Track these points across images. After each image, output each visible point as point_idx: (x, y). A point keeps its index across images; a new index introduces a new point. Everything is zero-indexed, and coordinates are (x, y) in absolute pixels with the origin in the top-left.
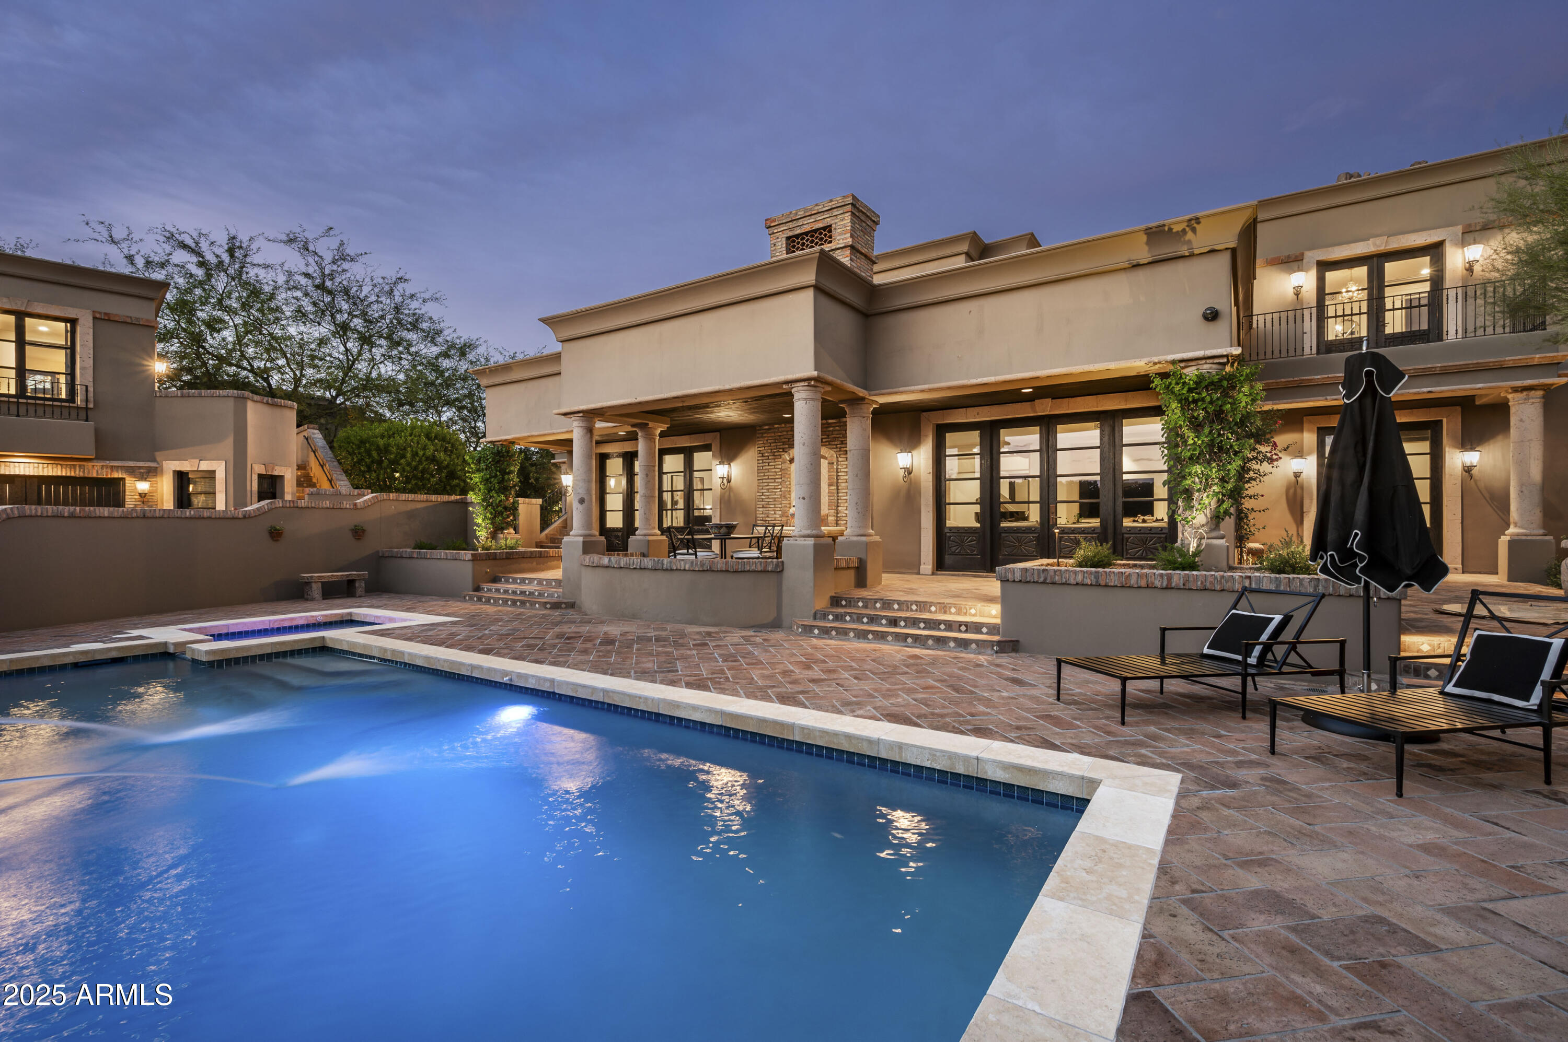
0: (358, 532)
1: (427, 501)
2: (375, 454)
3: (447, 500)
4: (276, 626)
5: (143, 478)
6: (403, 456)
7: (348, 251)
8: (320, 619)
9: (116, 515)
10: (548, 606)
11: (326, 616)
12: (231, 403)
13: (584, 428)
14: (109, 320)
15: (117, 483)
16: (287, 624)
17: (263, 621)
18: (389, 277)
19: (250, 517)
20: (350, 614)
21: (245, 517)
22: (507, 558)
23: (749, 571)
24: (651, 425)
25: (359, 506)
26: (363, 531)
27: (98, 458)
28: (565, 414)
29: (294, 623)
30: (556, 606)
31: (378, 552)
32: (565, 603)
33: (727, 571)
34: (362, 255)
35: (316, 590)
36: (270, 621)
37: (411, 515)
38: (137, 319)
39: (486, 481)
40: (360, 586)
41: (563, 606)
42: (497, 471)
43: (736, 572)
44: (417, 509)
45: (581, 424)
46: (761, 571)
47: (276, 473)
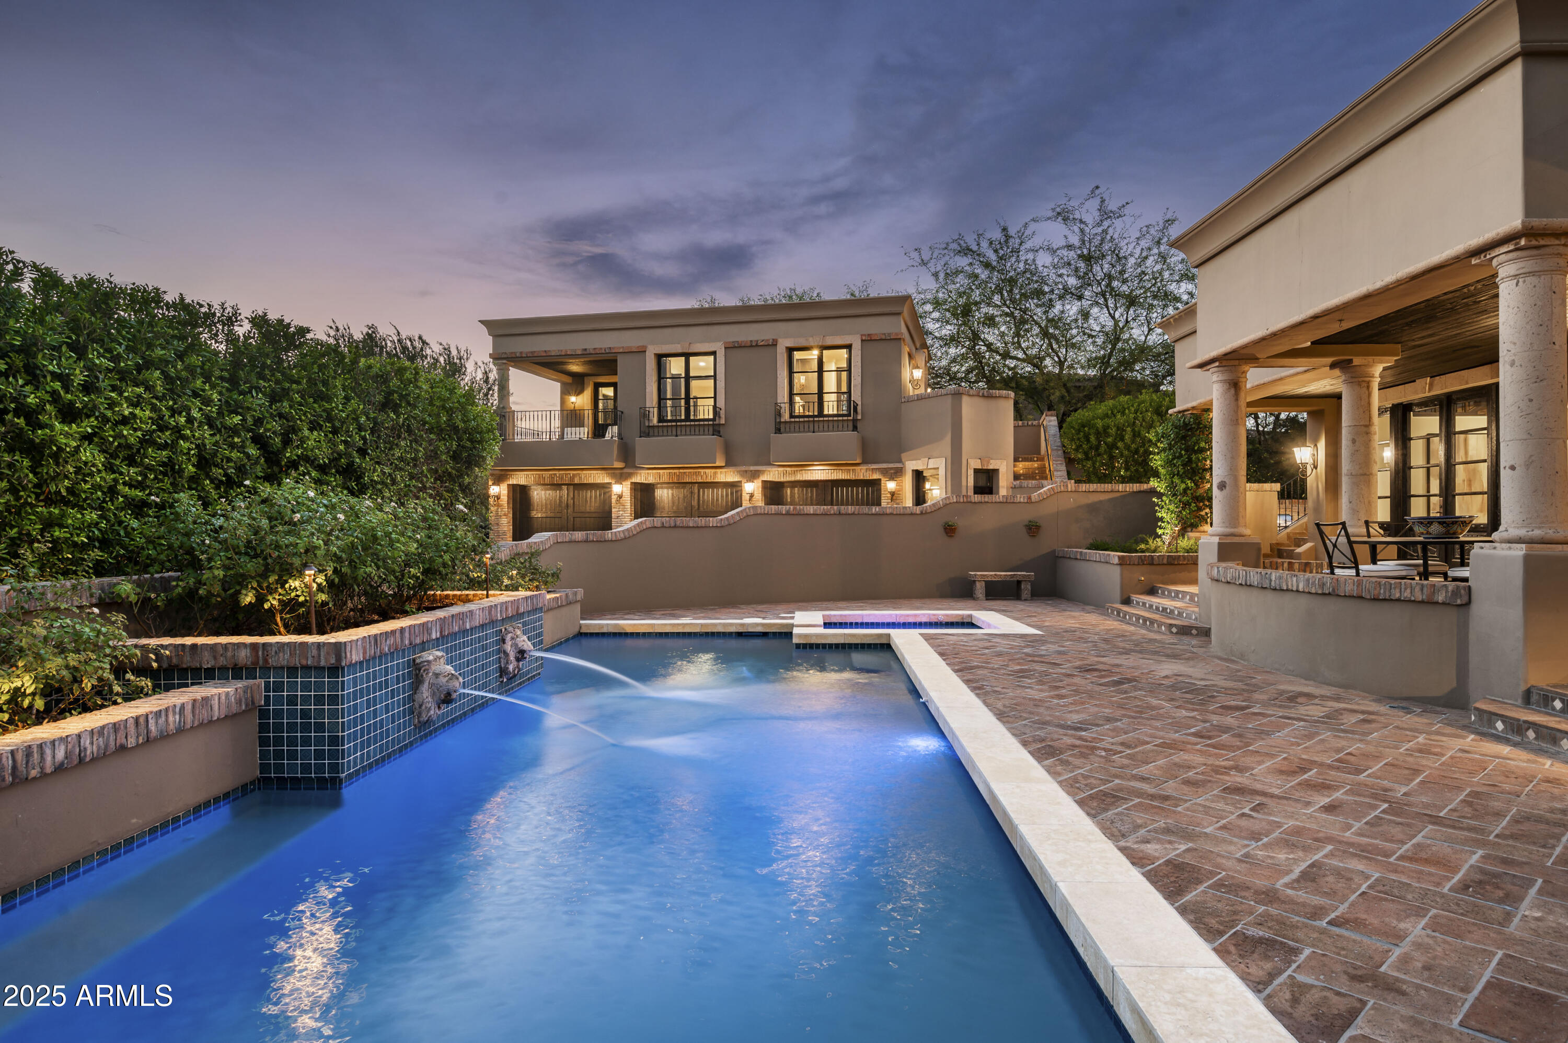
0: (1033, 529)
1: (1112, 491)
2: (1093, 438)
3: (1138, 489)
4: (902, 620)
5: (892, 478)
6: (1122, 439)
7: (1109, 208)
8: (942, 619)
9: (818, 512)
10: (1174, 630)
11: (947, 615)
12: (949, 400)
13: (1224, 381)
14: (871, 340)
15: (876, 484)
16: (911, 620)
17: (891, 615)
18: (1154, 223)
19: (926, 513)
20: (971, 616)
21: (922, 513)
22: (1169, 564)
23: (1398, 600)
24: (1357, 361)
25: (1033, 499)
26: (1038, 527)
27: (865, 462)
28: (1201, 366)
29: (918, 620)
30: (1184, 631)
31: (1054, 551)
32: (1196, 628)
33: (1361, 597)
34: (1124, 206)
35: (980, 589)
36: (896, 615)
37: (1093, 508)
38: (889, 334)
39: (1169, 463)
40: (1026, 588)
41: (1194, 632)
42: (1181, 449)
43: (1376, 599)
44: (1101, 502)
45: (1221, 378)
46: (1422, 602)
47: (991, 467)
